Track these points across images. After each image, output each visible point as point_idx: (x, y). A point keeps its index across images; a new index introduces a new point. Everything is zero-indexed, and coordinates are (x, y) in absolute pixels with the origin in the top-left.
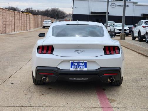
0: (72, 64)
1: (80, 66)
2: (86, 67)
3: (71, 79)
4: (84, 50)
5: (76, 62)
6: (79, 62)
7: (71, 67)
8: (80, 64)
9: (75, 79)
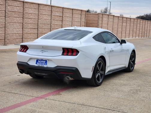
0: (37, 61)
1: (42, 63)
2: (46, 65)
3: (36, 73)
4: (47, 50)
5: (40, 60)
6: (42, 60)
7: (36, 64)
8: (42, 61)
9: (39, 74)
